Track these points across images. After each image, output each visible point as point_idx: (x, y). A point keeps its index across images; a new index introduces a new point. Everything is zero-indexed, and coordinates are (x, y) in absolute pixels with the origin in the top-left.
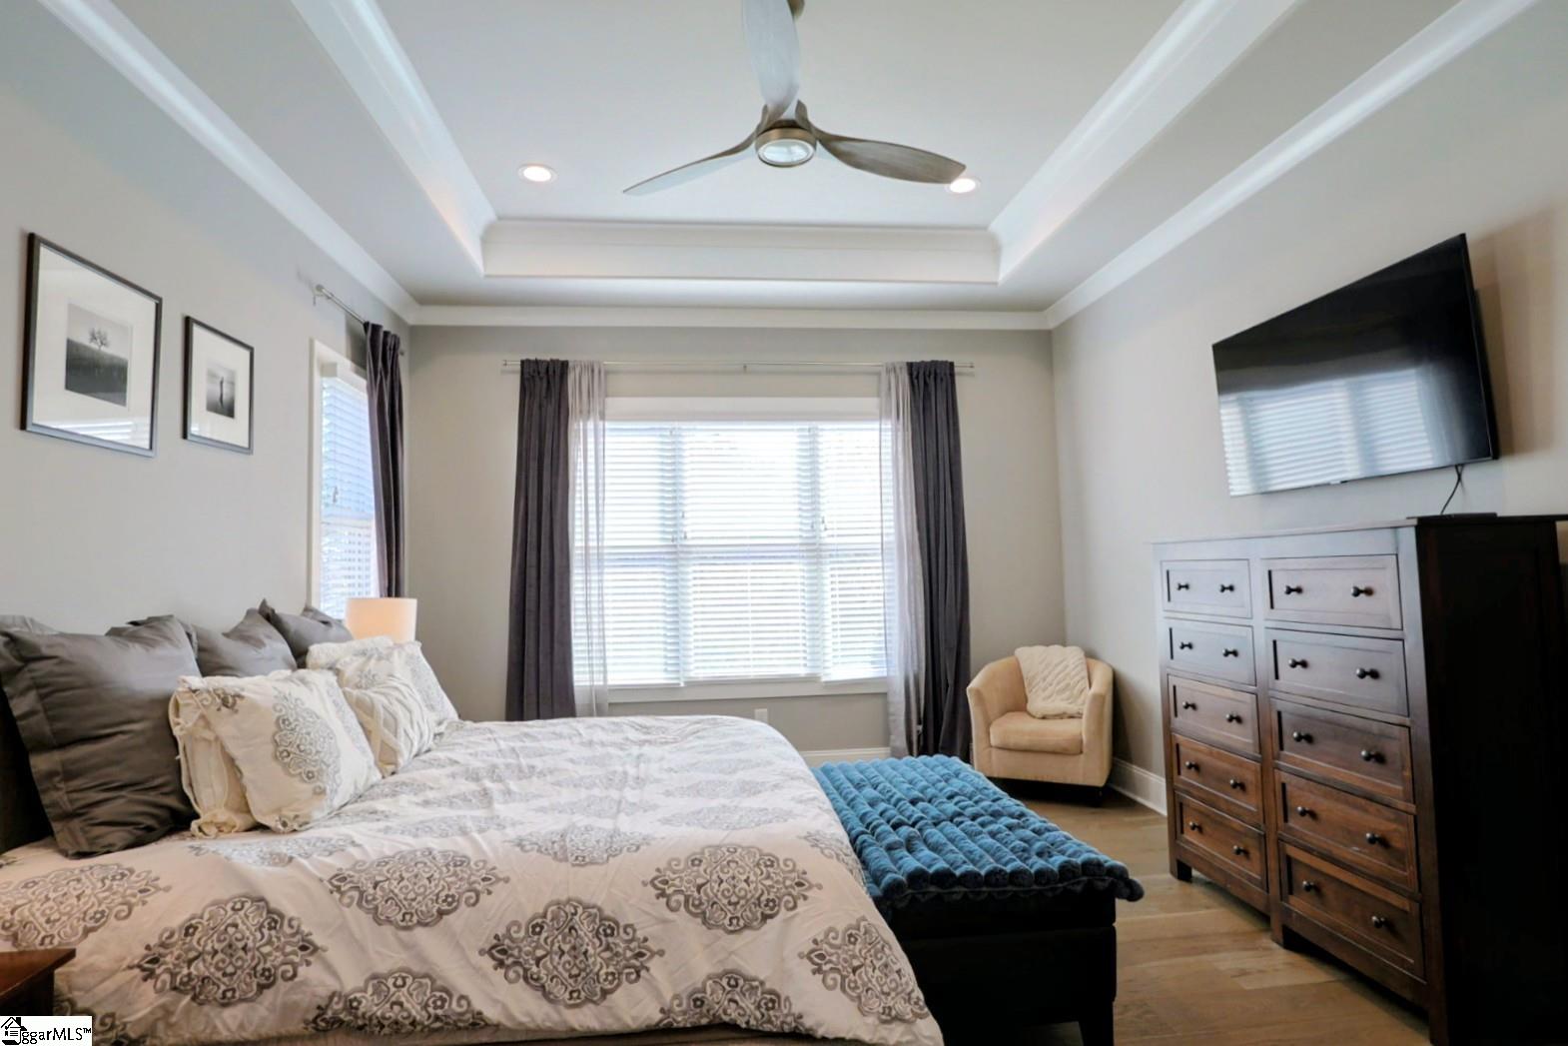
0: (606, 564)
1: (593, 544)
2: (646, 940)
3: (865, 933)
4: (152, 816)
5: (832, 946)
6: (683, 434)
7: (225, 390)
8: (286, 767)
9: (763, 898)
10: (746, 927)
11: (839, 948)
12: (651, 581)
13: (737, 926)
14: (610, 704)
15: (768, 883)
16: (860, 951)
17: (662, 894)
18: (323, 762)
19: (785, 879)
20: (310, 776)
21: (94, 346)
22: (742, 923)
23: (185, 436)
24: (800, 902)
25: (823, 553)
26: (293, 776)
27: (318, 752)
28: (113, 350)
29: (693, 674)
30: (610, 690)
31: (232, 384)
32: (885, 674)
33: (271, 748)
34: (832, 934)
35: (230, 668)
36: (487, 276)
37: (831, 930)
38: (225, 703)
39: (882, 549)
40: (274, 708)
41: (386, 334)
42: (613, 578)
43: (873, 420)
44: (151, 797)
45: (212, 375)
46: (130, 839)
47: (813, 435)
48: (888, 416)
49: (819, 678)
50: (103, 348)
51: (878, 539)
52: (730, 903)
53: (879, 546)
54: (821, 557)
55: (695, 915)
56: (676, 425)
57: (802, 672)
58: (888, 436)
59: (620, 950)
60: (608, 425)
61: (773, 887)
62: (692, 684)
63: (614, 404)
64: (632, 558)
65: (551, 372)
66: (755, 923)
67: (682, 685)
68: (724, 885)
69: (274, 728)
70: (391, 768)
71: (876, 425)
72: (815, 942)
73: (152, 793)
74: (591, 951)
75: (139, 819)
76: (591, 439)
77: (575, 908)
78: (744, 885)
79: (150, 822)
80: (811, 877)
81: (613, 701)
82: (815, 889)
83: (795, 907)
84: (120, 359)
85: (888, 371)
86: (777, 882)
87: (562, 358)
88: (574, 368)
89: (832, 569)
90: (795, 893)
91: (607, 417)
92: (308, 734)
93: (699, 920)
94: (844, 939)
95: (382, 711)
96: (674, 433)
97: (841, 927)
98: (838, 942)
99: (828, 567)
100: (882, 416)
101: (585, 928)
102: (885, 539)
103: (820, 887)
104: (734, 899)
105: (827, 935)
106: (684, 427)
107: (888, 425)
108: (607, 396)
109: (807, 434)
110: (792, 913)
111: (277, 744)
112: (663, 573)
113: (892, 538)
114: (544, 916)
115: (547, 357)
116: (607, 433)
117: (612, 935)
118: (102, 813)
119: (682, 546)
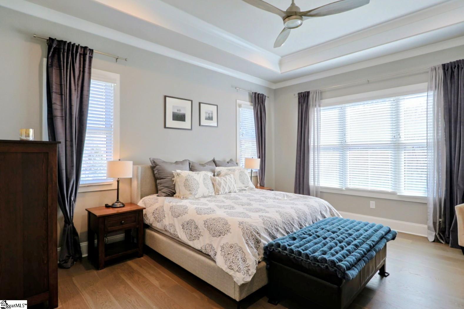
0: (321, 150)
1: (316, 144)
2: (201, 232)
3: (235, 247)
4: (170, 193)
5: (226, 247)
6: (346, 108)
7: (210, 115)
8: (186, 188)
9: (220, 231)
10: (216, 236)
11: (227, 248)
12: (336, 155)
13: (214, 236)
14: (321, 192)
15: (222, 228)
16: (232, 251)
17: (205, 224)
18: (193, 188)
19: (226, 229)
20: (190, 190)
21: (178, 112)
22: (215, 235)
23: (200, 125)
24: (226, 235)
25: (400, 147)
26: (186, 190)
27: (193, 186)
28: (182, 112)
29: (349, 186)
30: (321, 188)
31: (212, 114)
32: (427, 196)
33: (184, 184)
34: (227, 244)
35: (196, 170)
36: (281, 73)
37: (228, 243)
38: (178, 175)
39: (427, 145)
40: (186, 177)
41: (258, 94)
42: (322, 154)
43: (425, 92)
44: (170, 190)
45: (206, 113)
46: (165, 195)
47: (397, 102)
48: (431, 89)
49: (397, 193)
50: (180, 112)
51: (426, 141)
52: (214, 230)
53: (426, 144)
54: (399, 148)
55: (208, 230)
56: (344, 105)
57: (390, 190)
58: (431, 99)
59: (197, 232)
60: (321, 108)
61: (222, 229)
62: (348, 189)
63: (324, 101)
64: (328, 148)
65: (305, 95)
66: (217, 236)
67: (344, 189)
68: (215, 226)
69: (185, 180)
70: (217, 193)
71: (426, 94)
72: (224, 244)
73: (170, 189)
74: (193, 230)
75: (167, 193)
76: (316, 113)
77: (193, 222)
78: (218, 227)
79: (169, 194)
80: (231, 231)
81: (321, 191)
82: (230, 233)
83: (224, 235)
84: (184, 113)
85: (432, 70)
86: (224, 229)
87: (308, 91)
88: (312, 93)
89: (405, 153)
90: (226, 232)
91: (321, 106)
92: (192, 183)
93: (209, 231)
94: (229, 246)
95: (217, 181)
96: (342, 108)
97: (229, 243)
98: (227, 246)
99: (403, 152)
100: (429, 89)
101: (193, 226)
102: (428, 141)
103: (231, 233)
104: (215, 229)
105: (226, 244)
106: (346, 106)
107: (431, 93)
108: (321, 99)
109: (393, 102)
110: (223, 236)
111: (185, 184)
112: (340, 153)
113: (431, 141)
114: (189, 222)
115: (303, 91)
116: (321, 111)
117: (196, 229)
118: (163, 190)
119: (345, 144)
